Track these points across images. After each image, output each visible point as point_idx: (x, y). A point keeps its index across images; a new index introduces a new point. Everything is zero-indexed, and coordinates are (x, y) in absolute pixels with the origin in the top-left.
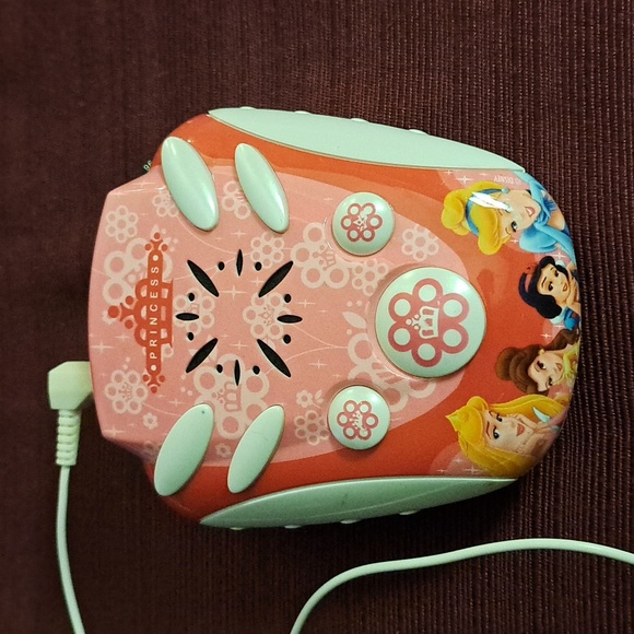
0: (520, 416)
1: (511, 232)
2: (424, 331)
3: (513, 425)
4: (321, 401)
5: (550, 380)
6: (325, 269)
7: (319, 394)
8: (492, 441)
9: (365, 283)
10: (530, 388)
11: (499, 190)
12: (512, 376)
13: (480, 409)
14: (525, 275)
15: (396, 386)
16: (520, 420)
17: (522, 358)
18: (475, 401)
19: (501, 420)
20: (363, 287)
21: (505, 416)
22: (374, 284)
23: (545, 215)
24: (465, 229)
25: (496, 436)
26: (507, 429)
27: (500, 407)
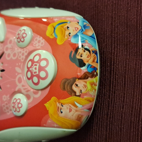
0: (70, 105)
1: (68, 36)
2: (34, 72)
3: (67, 108)
4: (9, 99)
5: (81, 91)
6: (12, 53)
7: (8, 96)
8: (60, 114)
9: (22, 57)
10: (73, 94)
11: (67, 22)
12: (66, 89)
13: (55, 102)
14: (72, 52)
15: (29, 93)
16: (70, 106)
17: (70, 82)
18: (53, 98)
19: (63, 106)
20: (21, 58)
21: (64, 104)
22: (24, 57)
23: (83, 30)
24: (53, 36)
25: (62, 113)
26: (65, 110)
27: (62, 101)
